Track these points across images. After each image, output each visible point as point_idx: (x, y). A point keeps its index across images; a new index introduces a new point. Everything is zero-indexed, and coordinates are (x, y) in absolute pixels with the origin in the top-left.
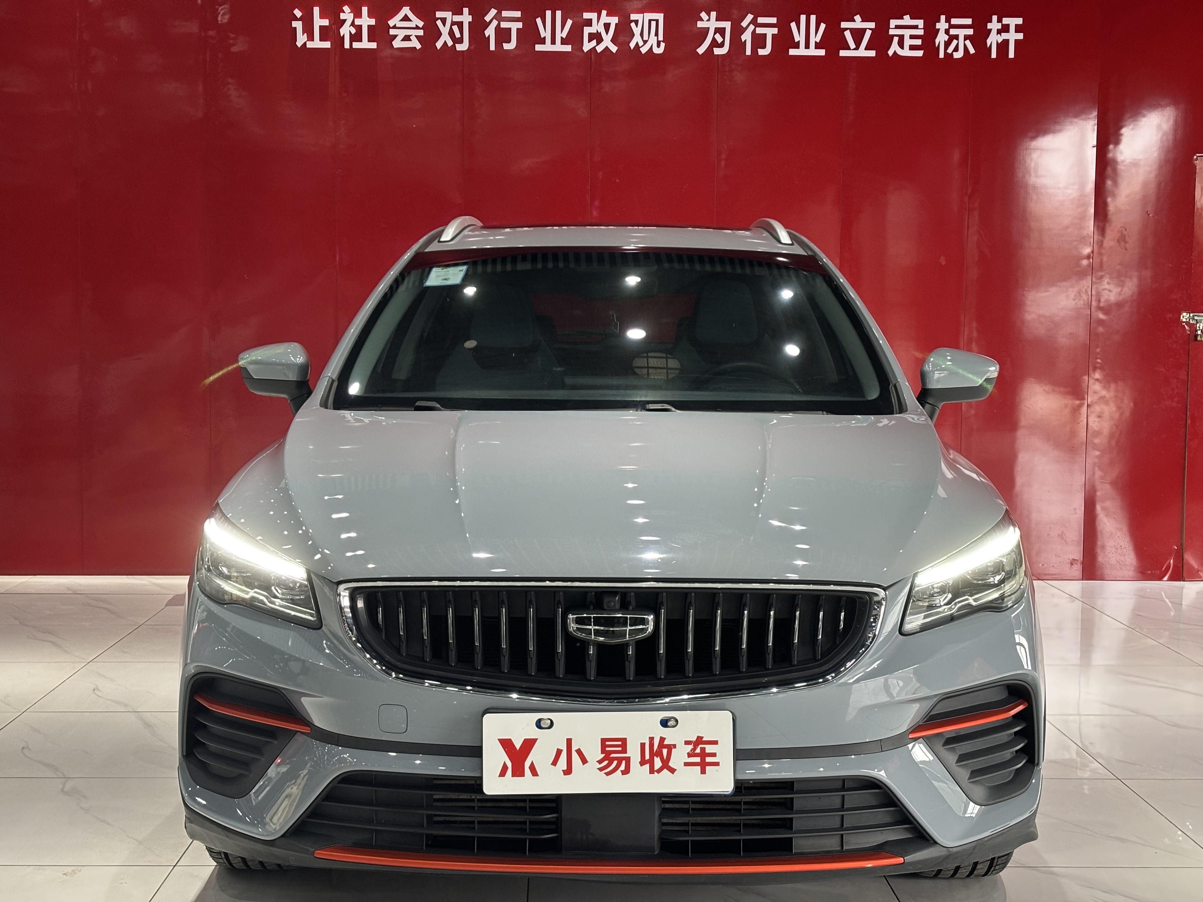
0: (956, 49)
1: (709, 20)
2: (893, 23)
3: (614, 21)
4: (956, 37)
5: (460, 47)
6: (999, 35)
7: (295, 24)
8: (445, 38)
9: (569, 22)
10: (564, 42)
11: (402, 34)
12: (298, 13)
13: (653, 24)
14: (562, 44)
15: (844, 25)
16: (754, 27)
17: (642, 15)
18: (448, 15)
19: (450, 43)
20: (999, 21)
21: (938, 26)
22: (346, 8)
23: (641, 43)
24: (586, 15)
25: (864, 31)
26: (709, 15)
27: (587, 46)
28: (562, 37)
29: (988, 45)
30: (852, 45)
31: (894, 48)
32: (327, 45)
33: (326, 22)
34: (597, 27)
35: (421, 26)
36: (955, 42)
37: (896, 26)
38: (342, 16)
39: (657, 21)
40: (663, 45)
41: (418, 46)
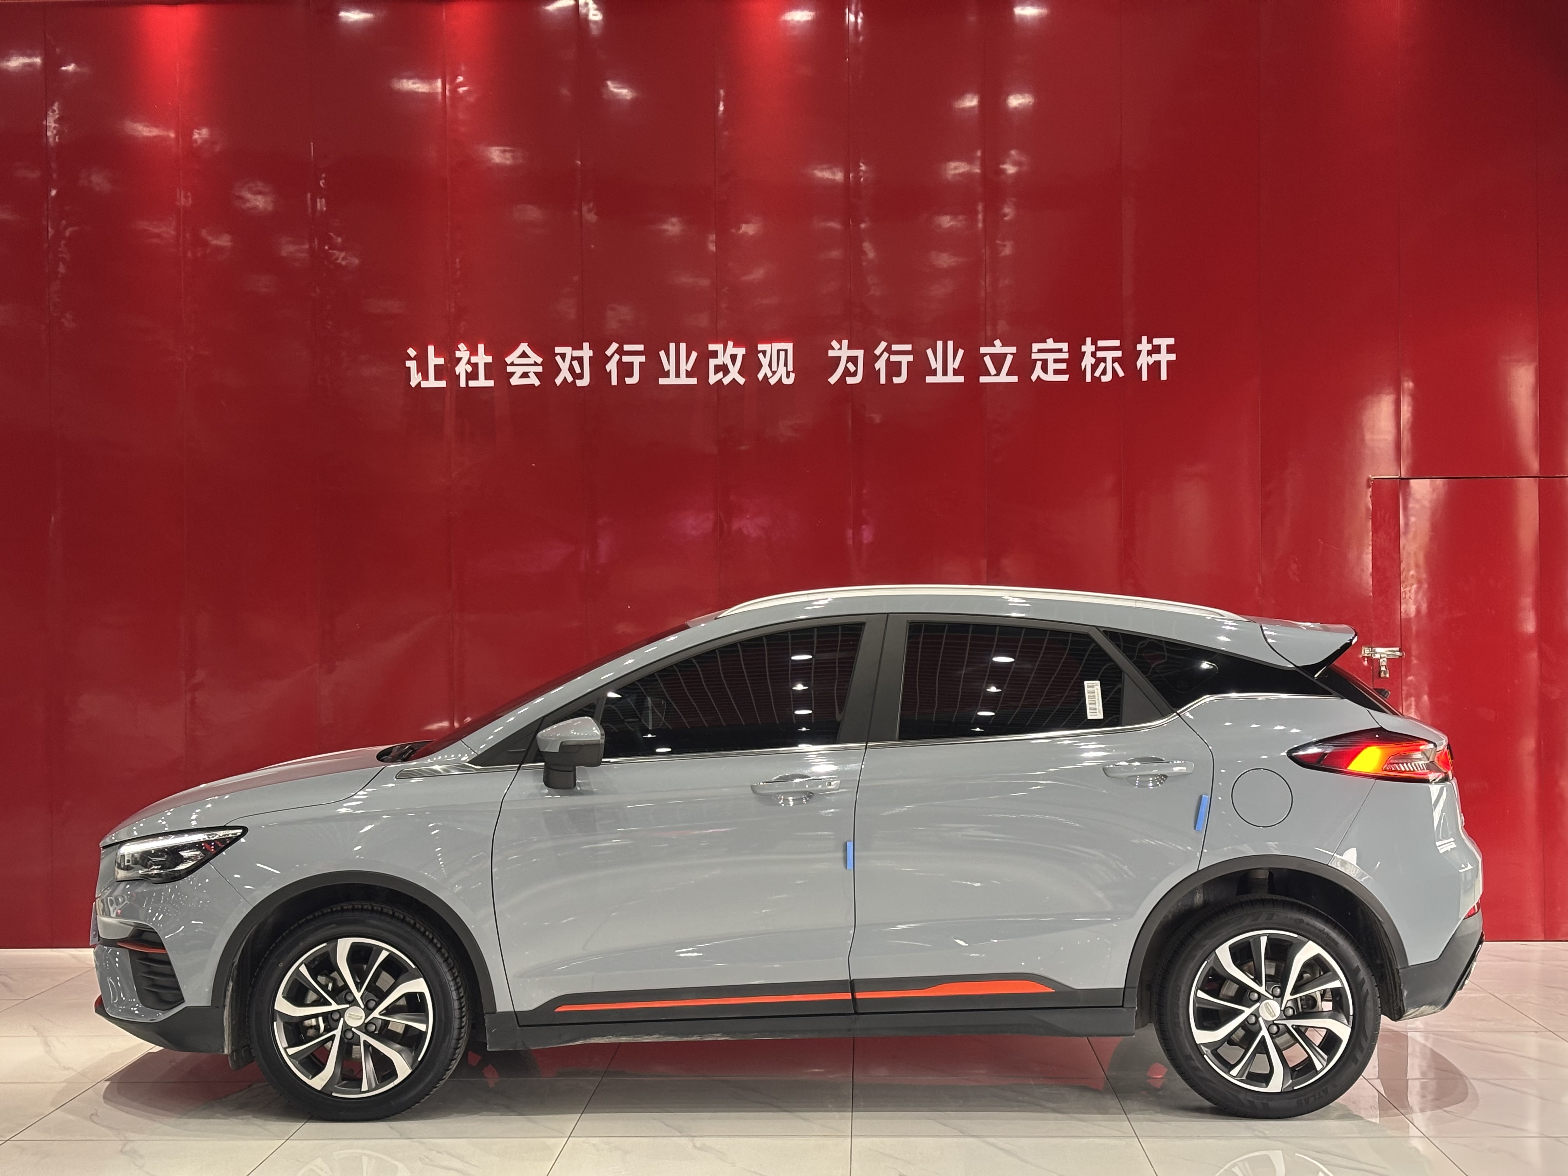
0: (1104, 372)
1: (840, 349)
2: (1036, 347)
3: (741, 352)
4: (1104, 360)
5: (580, 383)
6: (1149, 356)
7: (408, 363)
8: (565, 374)
9: (694, 355)
10: (689, 374)
11: (519, 371)
12: (412, 352)
13: (782, 354)
14: (687, 376)
15: (983, 350)
16: (888, 355)
17: (770, 345)
18: (567, 350)
19: (570, 379)
20: (1150, 341)
21: (1084, 348)
22: (462, 346)
23: (769, 374)
24: (712, 347)
25: (1005, 355)
26: (840, 344)
27: (713, 379)
28: (686, 370)
29: (1138, 368)
30: (993, 371)
31: (1038, 372)
32: (442, 384)
33: (441, 361)
34: (723, 359)
35: (539, 363)
36: (1102, 365)
37: (1038, 350)
38: (458, 354)
39: (786, 351)
40: (792, 375)
41: (537, 383)
